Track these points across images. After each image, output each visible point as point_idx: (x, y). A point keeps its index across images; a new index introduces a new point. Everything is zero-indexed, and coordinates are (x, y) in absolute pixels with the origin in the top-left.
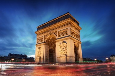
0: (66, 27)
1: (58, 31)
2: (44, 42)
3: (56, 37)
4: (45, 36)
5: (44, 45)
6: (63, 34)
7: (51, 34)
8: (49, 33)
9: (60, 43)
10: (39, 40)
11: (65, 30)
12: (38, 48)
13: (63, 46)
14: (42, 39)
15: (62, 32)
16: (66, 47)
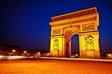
0: (92, 22)
1: (81, 25)
2: (63, 35)
3: (79, 31)
4: (63, 28)
5: (63, 37)
6: (88, 28)
7: (71, 27)
8: (69, 25)
9: (85, 37)
10: (54, 32)
11: (91, 25)
12: (55, 40)
13: (89, 40)
14: (59, 31)
15: (86, 26)
16: (93, 42)
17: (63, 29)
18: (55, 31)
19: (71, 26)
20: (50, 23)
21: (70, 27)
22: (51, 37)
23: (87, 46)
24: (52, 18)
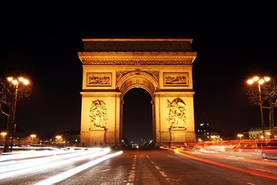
1: (161, 72)
2: (117, 90)
3: (155, 85)
4: (117, 72)
5: (116, 96)
6: (176, 82)
7: (138, 74)
8: (133, 68)
9: (169, 101)
10: (92, 81)
11: (181, 75)
12: (94, 102)
13: (177, 109)
14: (105, 78)
15: (172, 76)
16: (184, 112)
17: (117, 76)
18: (95, 78)
19: (138, 72)
20: (79, 53)
21: (134, 73)
22: (82, 93)
23: (173, 121)
24: (84, 40)
